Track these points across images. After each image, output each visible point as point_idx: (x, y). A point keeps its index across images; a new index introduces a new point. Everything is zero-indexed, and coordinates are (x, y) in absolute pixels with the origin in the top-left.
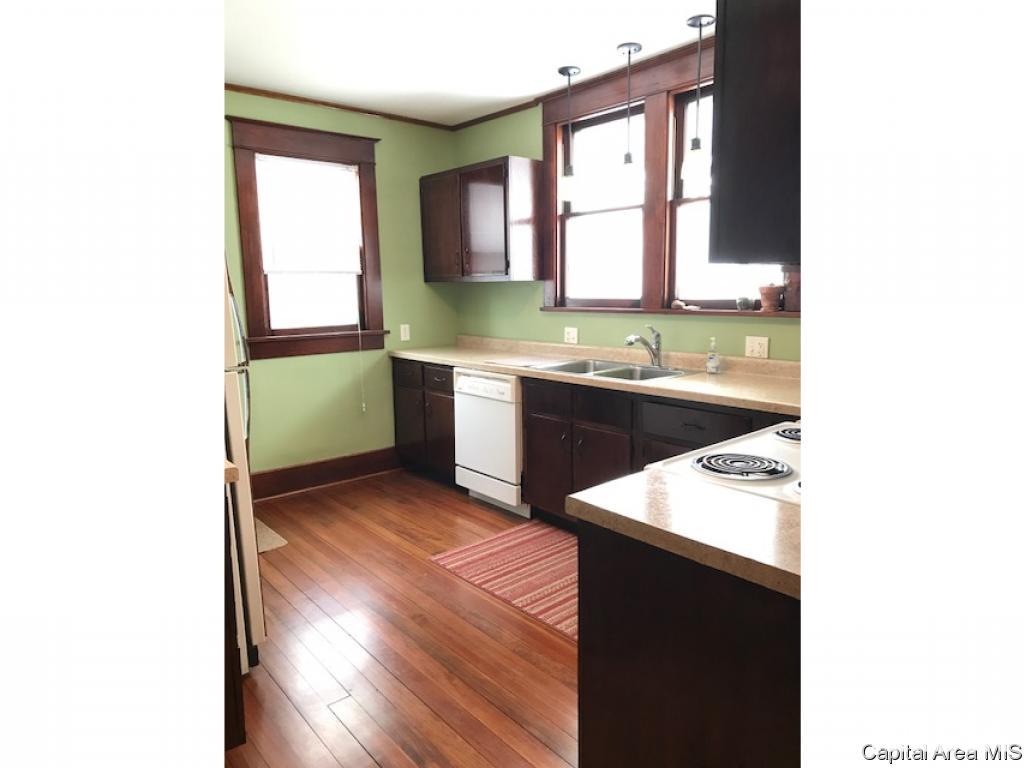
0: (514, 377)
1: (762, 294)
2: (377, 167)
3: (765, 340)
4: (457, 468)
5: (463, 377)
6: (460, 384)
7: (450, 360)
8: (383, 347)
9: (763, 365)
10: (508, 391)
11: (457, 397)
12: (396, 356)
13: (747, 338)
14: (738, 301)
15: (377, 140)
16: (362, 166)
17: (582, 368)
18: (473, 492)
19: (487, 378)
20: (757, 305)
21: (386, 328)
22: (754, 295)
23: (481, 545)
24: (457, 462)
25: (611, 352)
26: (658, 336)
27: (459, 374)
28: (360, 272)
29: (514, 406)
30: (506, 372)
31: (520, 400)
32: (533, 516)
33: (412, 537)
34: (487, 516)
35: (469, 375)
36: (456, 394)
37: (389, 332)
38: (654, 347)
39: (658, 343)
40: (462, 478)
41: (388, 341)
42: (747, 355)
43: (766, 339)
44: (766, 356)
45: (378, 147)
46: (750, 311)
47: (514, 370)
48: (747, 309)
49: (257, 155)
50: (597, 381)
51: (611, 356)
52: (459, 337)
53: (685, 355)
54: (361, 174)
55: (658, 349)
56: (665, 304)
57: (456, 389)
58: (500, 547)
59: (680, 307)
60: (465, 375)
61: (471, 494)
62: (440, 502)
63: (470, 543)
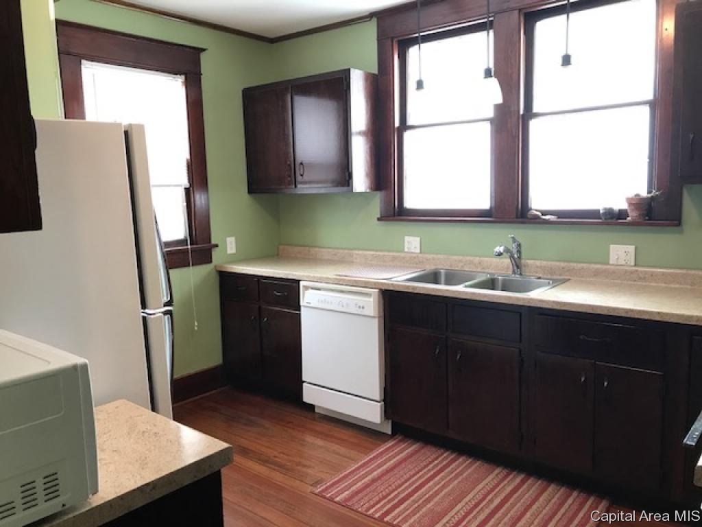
0: (377, 290)
1: (630, 204)
2: (202, 77)
3: (631, 248)
4: (304, 384)
5: (311, 291)
6: (308, 298)
7: (295, 273)
8: (210, 261)
9: (632, 273)
10: (370, 305)
11: (304, 312)
12: (224, 270)
13: (612, 246)
14: (601, 212)
15: (204, 50)
16: (188, 75)
17: (434, 277)
18: (319, 407)
19: (342, 292)
20: (622, 214)
21: (214, 241)
22: (620, 204)
23: (358, 468)
24: (304, 379)
25: (461, 261)
26: (519, 245)
27: (306, 288)
28: (188, 186)
29: (377, 320)
30: (366, 285)
31: (382, 314)
32: (394, 432)
33: (281, 466)
34: (345, 434)
35: (319, 289)
36: (302, 309)
37: (217, 246)
38: (516, 256)
39: (519, 252)
40: (310, 395)
41: (216, 254)
42: (611, 262)
43: (633, 247)
44: (633, 264)
45: (203, 56)
46: (614, 221)
47: (375, 283)
48: (612, 218)
49: (83, 62)
50: (467, 293)
51: (461, 264)
52: (281, 247)
53: (544, 263)
54: (187, 84)
55: (519, 258)
56: (519, 214)
57: (301, 304)
58: (380, 470)
59: (536, 217)
60: (313, 288)
61: (316, 410)
62: (289, 423)
63: (345, 468)
